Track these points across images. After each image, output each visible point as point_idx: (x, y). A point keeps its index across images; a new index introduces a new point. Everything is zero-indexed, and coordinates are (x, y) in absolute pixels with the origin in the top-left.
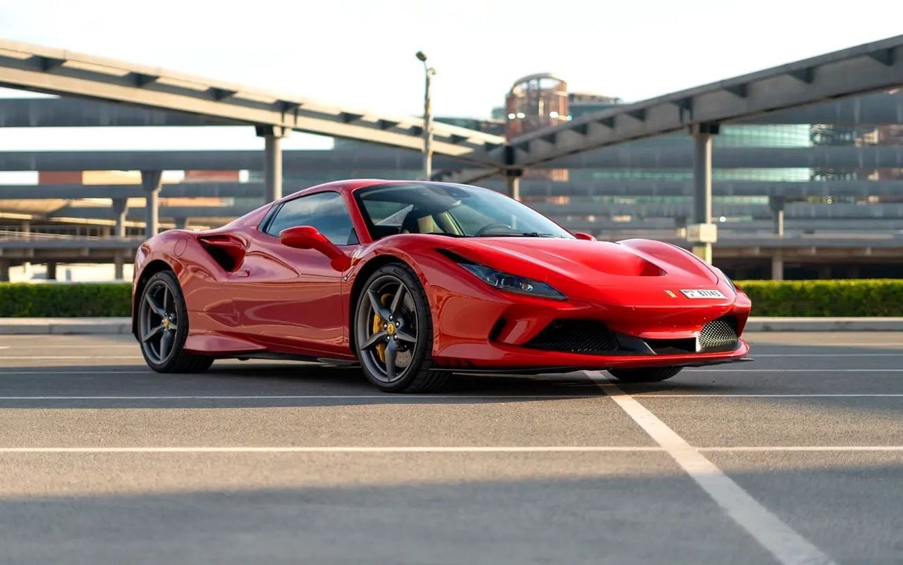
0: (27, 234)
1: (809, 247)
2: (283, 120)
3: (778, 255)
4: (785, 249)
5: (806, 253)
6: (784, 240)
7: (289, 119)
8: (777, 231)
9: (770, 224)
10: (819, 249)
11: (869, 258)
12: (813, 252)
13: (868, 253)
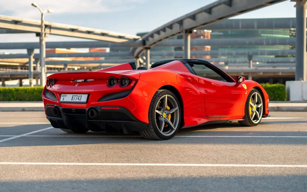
0: (19, 70)
1: (260, 72)
2: (50, 31)
3: (250, 75)
4: (253, 73)
5: (259, 74)
6: (252, 70)
7: (47, 31)
8: (250, 67)
9: (247, 64)
10: (264, 73)
11: (281, 76)
12: (262, 74)
13: (280, 74)
